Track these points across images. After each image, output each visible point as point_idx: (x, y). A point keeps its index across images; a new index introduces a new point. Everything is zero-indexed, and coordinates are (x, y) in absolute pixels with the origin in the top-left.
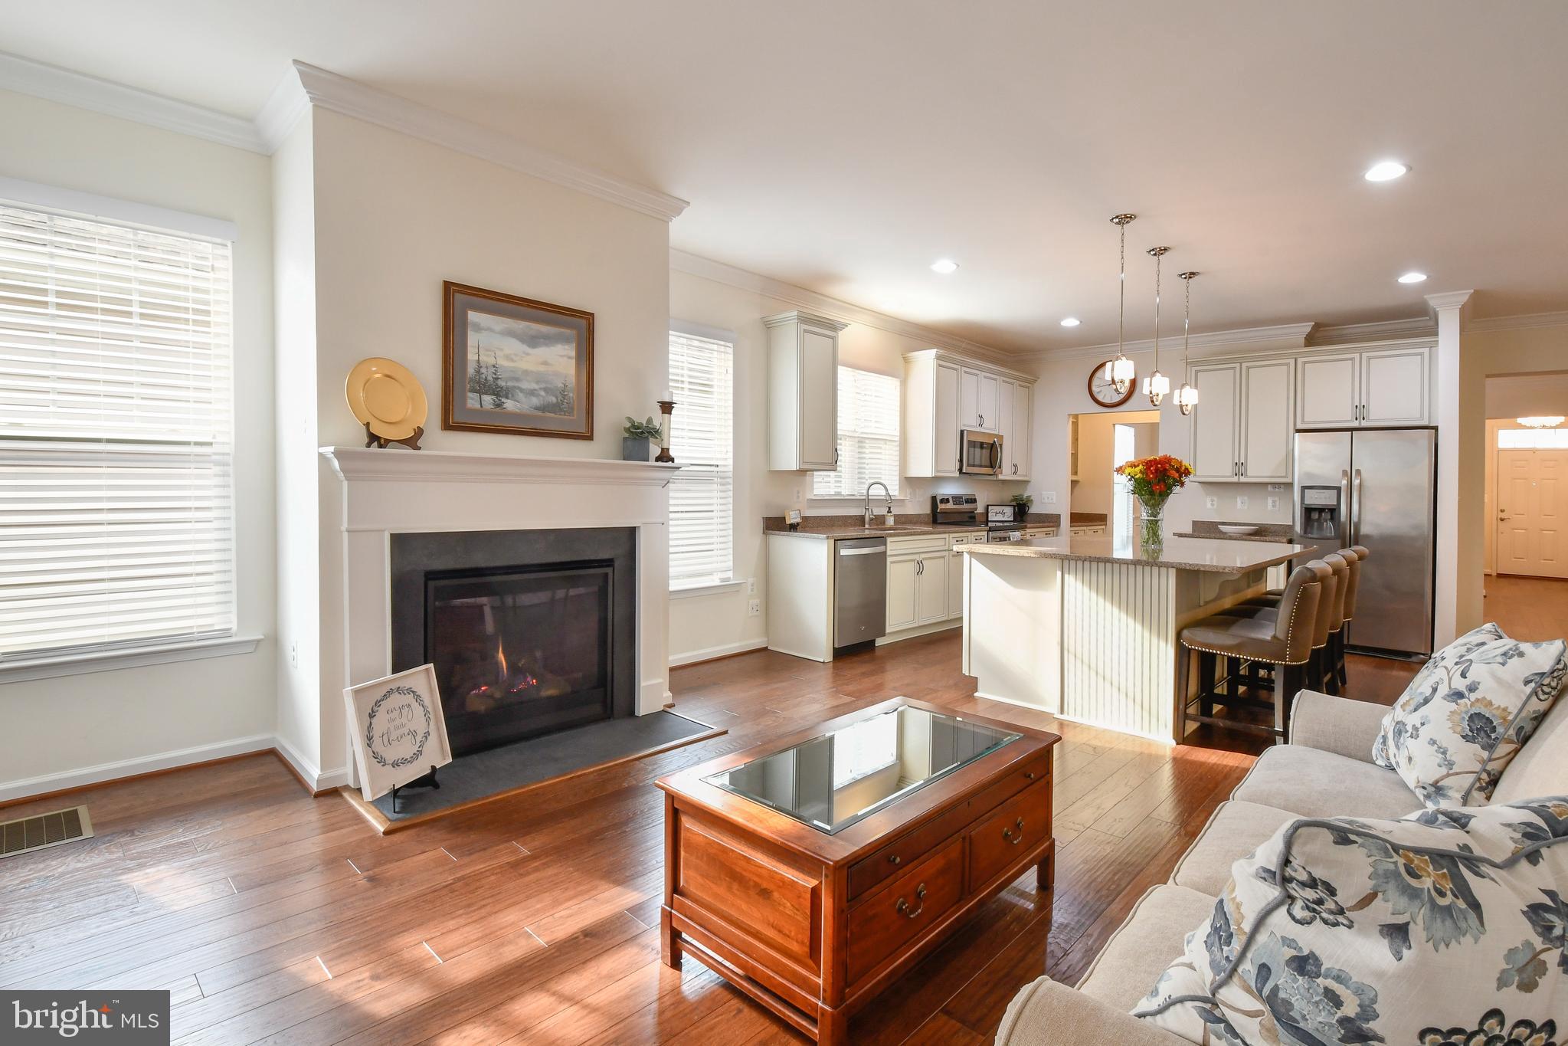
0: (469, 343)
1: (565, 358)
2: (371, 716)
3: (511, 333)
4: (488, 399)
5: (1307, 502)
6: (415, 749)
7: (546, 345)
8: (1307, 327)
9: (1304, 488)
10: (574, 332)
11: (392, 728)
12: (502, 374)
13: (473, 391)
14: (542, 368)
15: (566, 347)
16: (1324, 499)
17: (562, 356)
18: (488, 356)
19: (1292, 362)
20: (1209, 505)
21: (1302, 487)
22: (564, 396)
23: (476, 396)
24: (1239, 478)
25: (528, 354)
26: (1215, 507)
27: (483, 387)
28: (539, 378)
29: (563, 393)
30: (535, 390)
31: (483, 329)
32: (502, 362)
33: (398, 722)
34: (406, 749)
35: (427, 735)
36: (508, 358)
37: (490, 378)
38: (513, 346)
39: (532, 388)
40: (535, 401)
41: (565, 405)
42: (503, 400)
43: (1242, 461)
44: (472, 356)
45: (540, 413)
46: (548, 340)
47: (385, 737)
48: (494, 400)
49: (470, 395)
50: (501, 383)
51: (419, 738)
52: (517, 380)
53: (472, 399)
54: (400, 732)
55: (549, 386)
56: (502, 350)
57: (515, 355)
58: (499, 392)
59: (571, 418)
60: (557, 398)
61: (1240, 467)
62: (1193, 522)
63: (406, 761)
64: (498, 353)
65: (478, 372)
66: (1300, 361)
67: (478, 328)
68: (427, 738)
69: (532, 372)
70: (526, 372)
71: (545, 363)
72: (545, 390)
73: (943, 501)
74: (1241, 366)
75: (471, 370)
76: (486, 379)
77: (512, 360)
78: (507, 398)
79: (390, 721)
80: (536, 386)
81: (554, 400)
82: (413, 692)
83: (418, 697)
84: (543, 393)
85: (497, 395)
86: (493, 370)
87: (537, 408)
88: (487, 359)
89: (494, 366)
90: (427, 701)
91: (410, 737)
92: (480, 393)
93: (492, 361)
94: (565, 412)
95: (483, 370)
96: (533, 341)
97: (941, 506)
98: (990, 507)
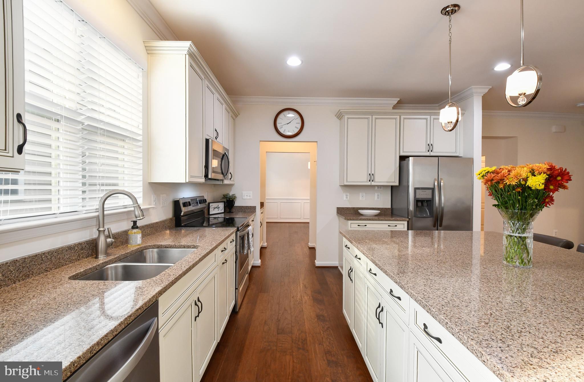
5: (417, 197)
8: (395, 101)
9: (416, 189)
16: (426, 195)
19: (398, 117)
20: (345, 198)
21: (415, 188)
24: (371, 182)
26: (348, 198)
43: (373, 173)
61: (371, 177)
62: (338, 208)
66: (402, 117)
73: (185, 204)
74: (372, 117)
97: (184, 210)
98: (211, 204)
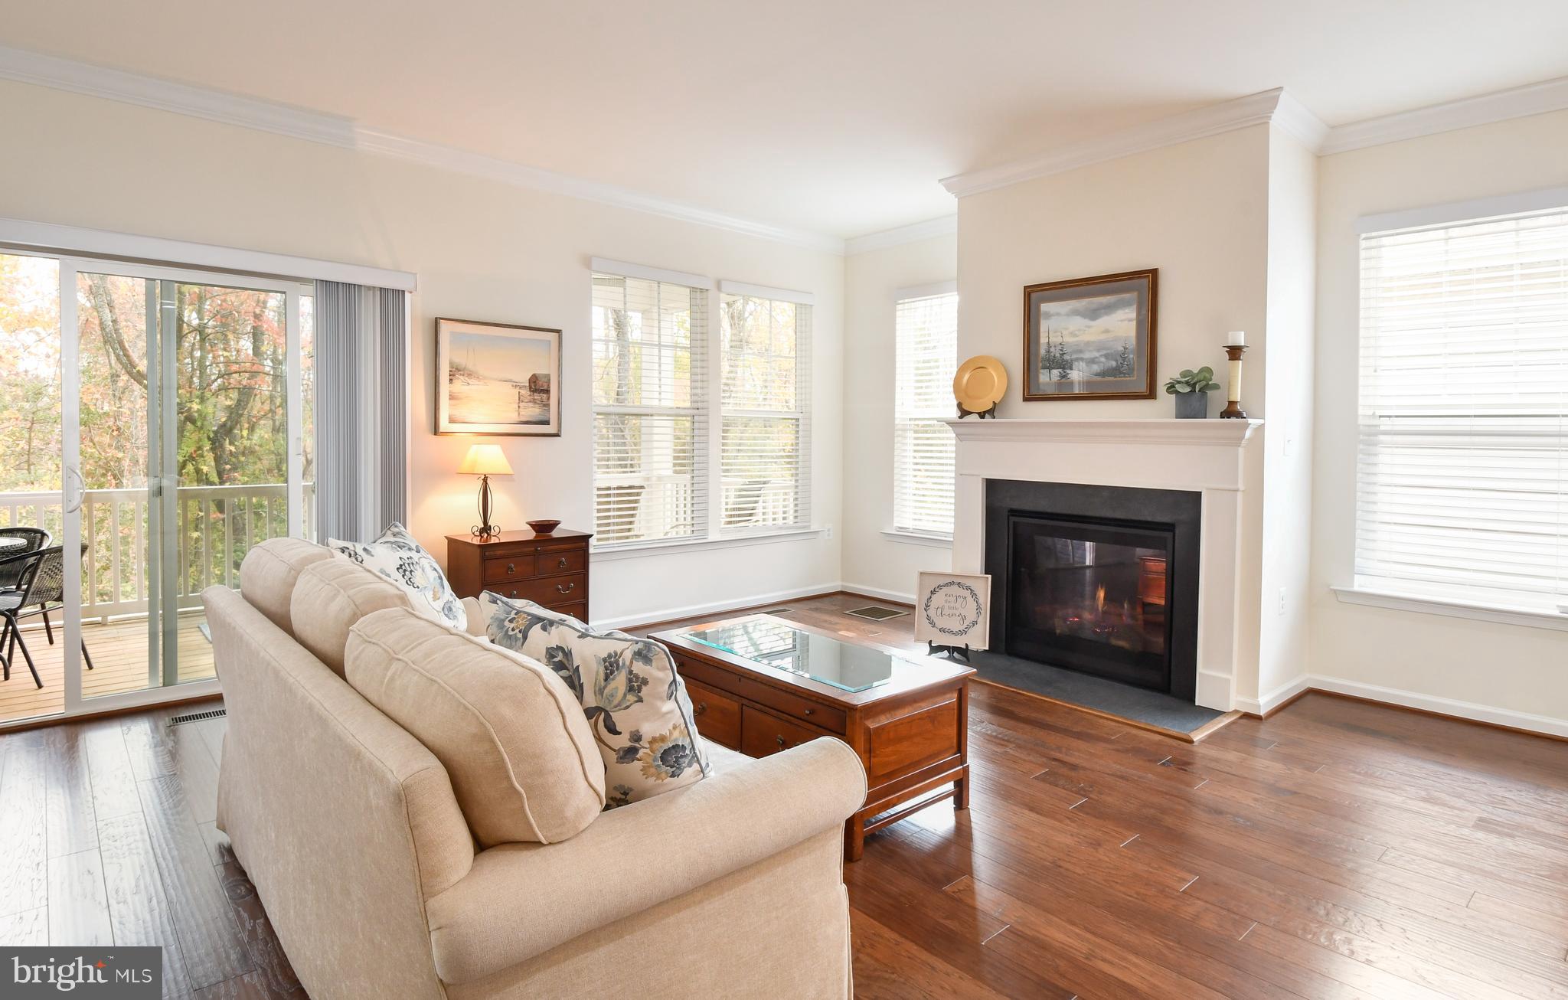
0: (1042, 330)
1: (1126, 322)
2: (933, 593)
3: (1076, 313)
4: (1055, 372)
6: (962, 628)
7: (1106, 314)
10: (1135, 294)
11: (946, 607)
12: (1067, 350)
13: (1044, 368)
14: (1103, 337)
15: (1127, 311)
17: (1122, 321)
18: (1057, 337)
22: (1124, 359)
23: (1046, 371)
25: (1089, 327)
27: (1053, 363)
28: (1100, 346)
29: (1123, 356)
30: (1097, 358)
31: (1053, 315)
32: (1068, 339)
33: (952, 605)
34: (955, 625)
35: (974, 623)
36: (1073, 334)
37: (1058, 355)
38: (1078, 322)
39: (1093, 356)
40: (1096, 368)
41: (1125, 367)
42: (1068, 371)
44: (1043, 340)
45: (1099, 379)
46: (1109, 309)
47: (939, 611)
48: (1060, 373)
49: (1042, 371)
50: (1066, 357)
51: (967, 622)
52: (1081, 351)
53: (1043, 374)
54: (951, 612)
55: (1109, 351)
56: (1066, 329)
57: (1079, 330)
58: (1064, 365)
59: (1131, 378)
60: (1117, 361)
63: (950, 632)
64: (1065, 332)
65: (1048, 352)
67: (1048, 316)
68: (974, 625)
69: (1093, 342)
70: (1088, 344)
71: (1107, 331)
72: (1106, 356)
75: (1043, 351)
76: (1054, 357)
77: (1075, 336)
78: (1071, 369)
79: (946, 601)
80: (1097, 354)
81: (1114, 364)
82: (971, 590)
83: (974, 595)
84: (1103, 359)
85: (1063, 368)
86: (1060, 347)
87: (1097, 375)
88: (1055, 339)
89: (1061, 344)
90: (981, 600)
91: (959, 618)
92: (1050, 368)
93: (1059, 340)
94: (1124, 374)
95: (1052, 349)
96: (1093, 314)
